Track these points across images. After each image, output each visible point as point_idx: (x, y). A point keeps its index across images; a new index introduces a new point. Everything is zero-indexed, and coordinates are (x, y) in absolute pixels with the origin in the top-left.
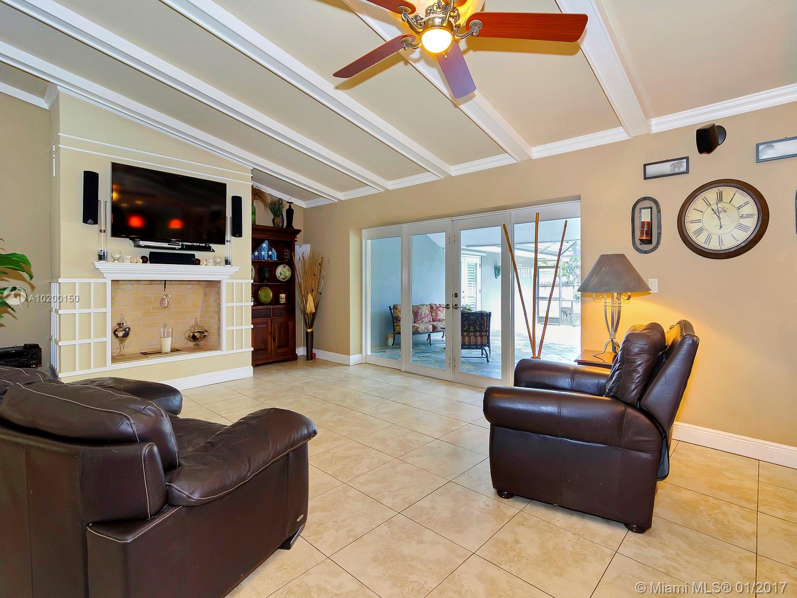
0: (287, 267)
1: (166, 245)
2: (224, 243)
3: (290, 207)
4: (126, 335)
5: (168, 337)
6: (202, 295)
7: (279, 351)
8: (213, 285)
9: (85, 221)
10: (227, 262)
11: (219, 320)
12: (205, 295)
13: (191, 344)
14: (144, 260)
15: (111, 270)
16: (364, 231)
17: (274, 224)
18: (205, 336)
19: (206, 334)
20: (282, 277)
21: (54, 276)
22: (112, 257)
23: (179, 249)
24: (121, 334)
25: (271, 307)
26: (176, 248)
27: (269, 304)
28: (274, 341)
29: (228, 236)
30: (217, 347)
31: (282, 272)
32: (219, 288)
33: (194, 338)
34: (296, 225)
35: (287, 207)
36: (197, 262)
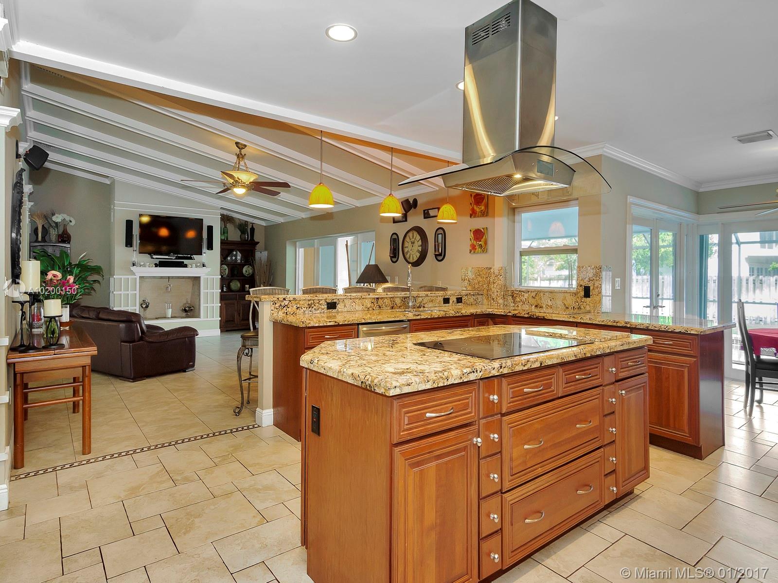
0: (250, 267)
1: (167, 257)
2: (202, 255)
3: (252, 226)
4: (147, 307)
5: (169, 308)
6: (192, 285)
7: (242, 322)
8: (197, 279)
9: (126, 246)
10: (204, 266)
11: (200, 300)
12: (193, 285)
13: (184, 314)
14: (156, 265)
15: (139, 271)
16: (297, 243)
17: (241, 238)
18: (192, 310)
19: (192, 308)
20: (247, 273)
21: (111, 274)
22: (140, 264)
23: (175, 259)
24: (144, 306)
25: (238, 293)
26: (172, 258)
27: (237, 291)
28: (239, 316)
29: (205, 250)
30: (198, 316)
31: (246, 270)
32: (200, 281)
33: (185, 310)
34: (256, 239)
35: (250, 226)
36: (186, 266)
